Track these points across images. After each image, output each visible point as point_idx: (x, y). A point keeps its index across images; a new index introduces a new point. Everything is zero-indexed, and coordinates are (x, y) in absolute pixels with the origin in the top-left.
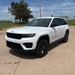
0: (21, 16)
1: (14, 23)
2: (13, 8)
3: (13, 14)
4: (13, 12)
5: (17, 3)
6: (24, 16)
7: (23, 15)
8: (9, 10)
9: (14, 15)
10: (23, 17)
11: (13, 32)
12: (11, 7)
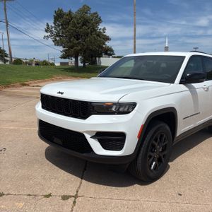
0: (81, 50)
1: (58, 68)
2: (59, 26)
3: (57, 43)
4: (57, 38)
5: (70, 12)
6: (87, 48)
7: (85, 47)
8: (47, 31)
9: (61, 45)
10: (85, 52)
11: (62, 93)
12: (54, 23)
